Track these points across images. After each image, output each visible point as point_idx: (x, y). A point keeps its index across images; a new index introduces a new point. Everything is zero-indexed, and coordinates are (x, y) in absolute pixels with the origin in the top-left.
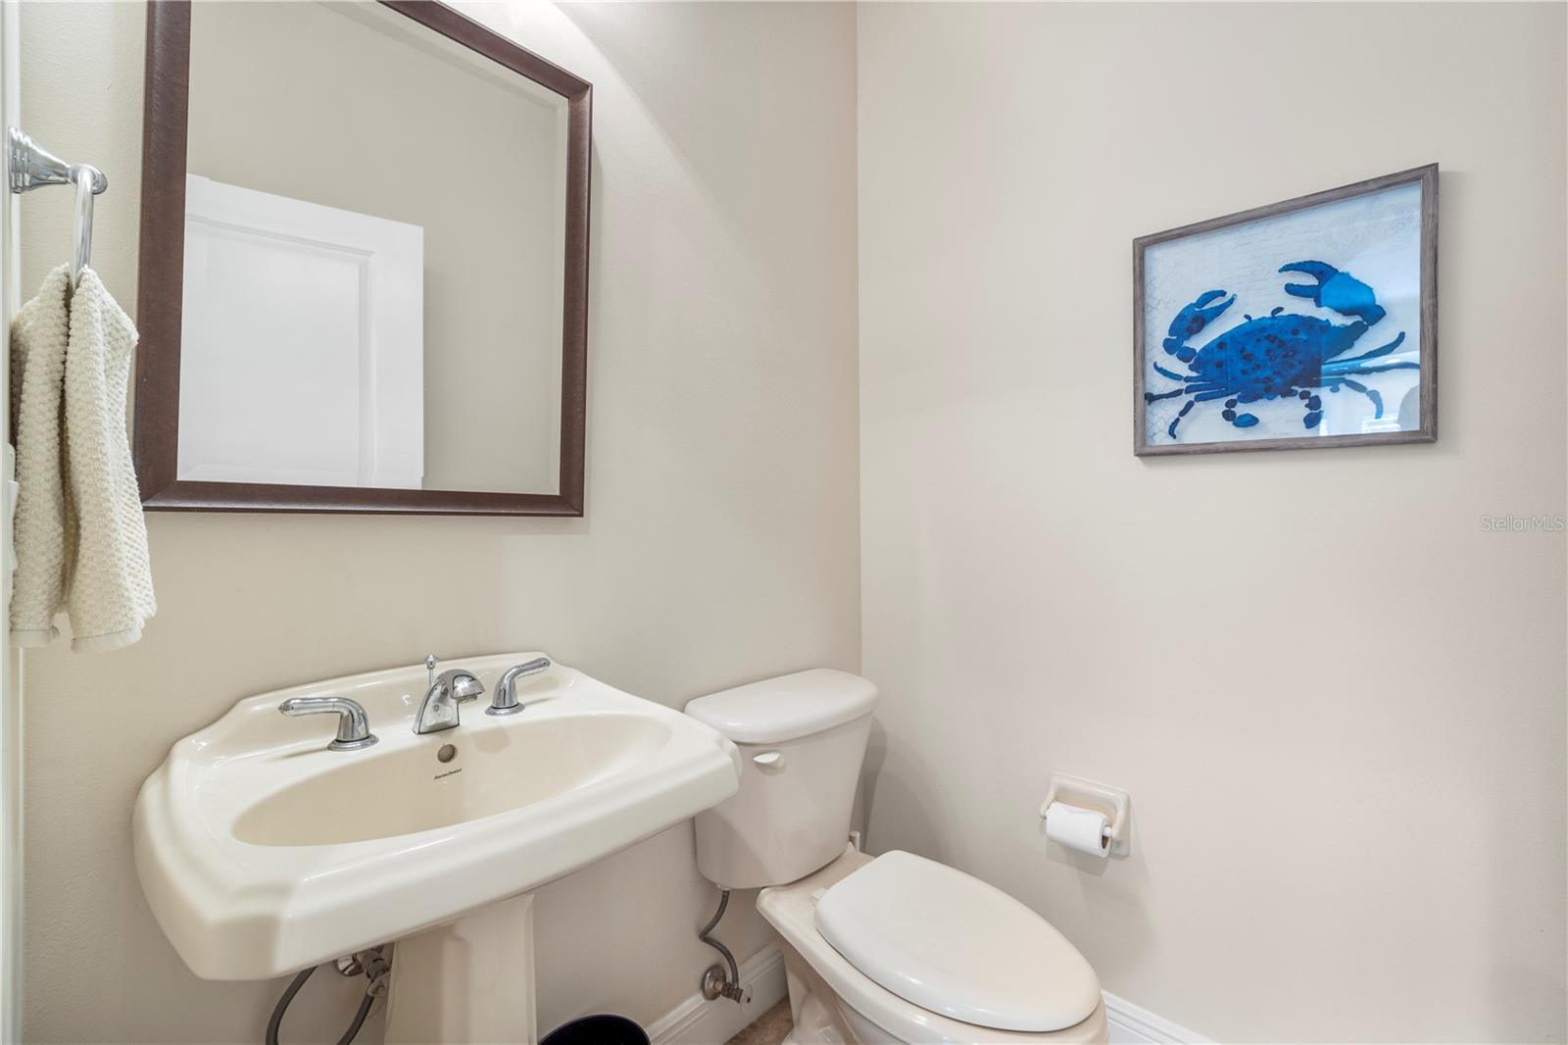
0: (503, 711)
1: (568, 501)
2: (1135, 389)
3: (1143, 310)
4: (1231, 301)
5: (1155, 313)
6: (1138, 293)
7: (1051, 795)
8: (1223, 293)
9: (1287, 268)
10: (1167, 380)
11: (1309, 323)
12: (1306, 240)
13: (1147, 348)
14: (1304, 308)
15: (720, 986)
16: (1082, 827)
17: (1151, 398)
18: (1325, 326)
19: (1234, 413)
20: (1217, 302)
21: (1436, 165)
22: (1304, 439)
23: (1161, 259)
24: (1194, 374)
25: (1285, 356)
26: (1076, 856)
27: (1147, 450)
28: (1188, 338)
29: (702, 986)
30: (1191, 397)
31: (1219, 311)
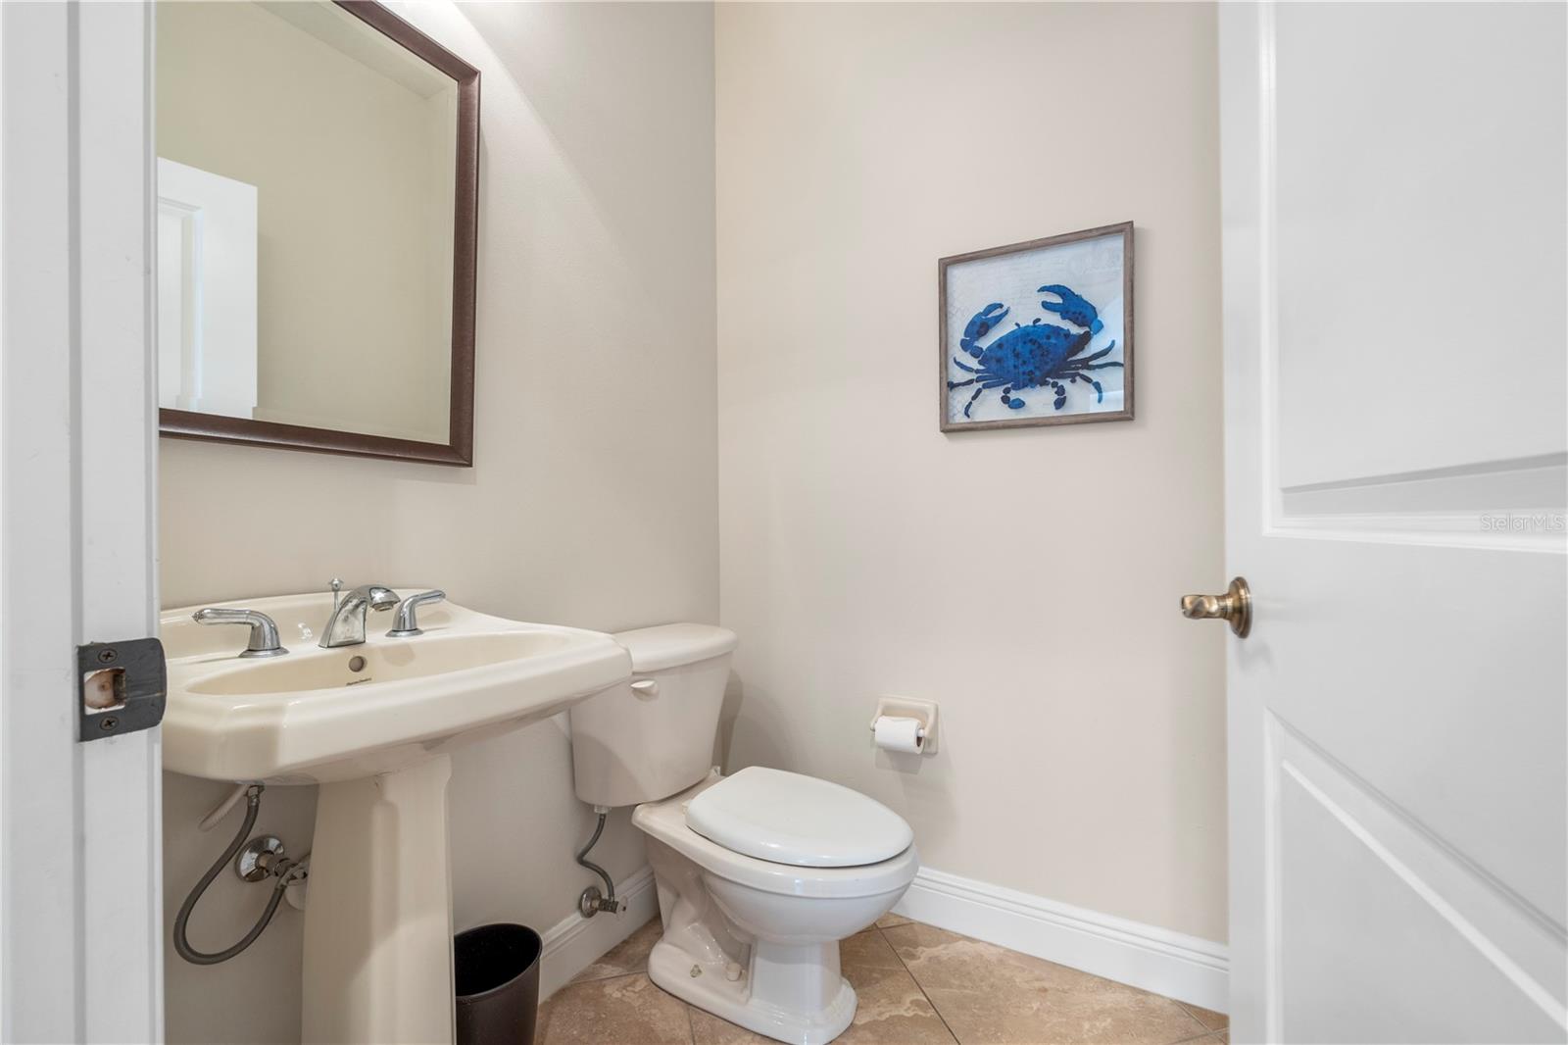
0: (403, 634)
1: (457, 451)
2: (941, 378)
3: (946, 316)
4: (1007, 312)
5: (954, 319)
6: (943, 302)
7: (879, 711)
8: (1001, 306)
9: (1043, 289)
10: (963, 371)
11: (1057, 330)
12: (1055, 267)
13: (949, 347)
14: (1053, 319)
15: (596, 904)
16: (900, 732)
17: (952, 386)
18: (1067, 335)
19: (1009, 398)
20: (997, 312)
21: (1132, 222)
22: (1053, 417)
23: (957, 274)
24: (982, 368)
25: (1042, 355)
26: (897, 757)
27: (949, 427)
28: (977, 339)
29: (580, 906)
30: (980, 385)
31: (998, 319)
